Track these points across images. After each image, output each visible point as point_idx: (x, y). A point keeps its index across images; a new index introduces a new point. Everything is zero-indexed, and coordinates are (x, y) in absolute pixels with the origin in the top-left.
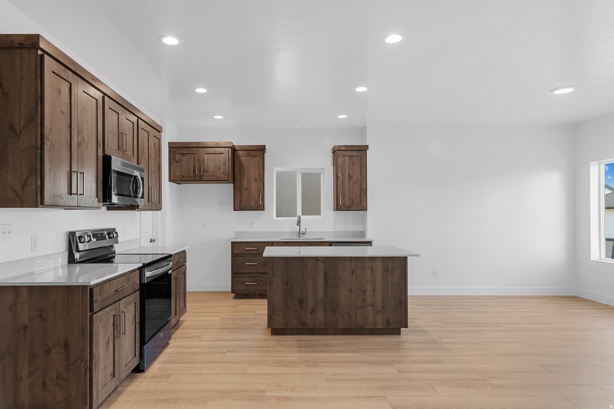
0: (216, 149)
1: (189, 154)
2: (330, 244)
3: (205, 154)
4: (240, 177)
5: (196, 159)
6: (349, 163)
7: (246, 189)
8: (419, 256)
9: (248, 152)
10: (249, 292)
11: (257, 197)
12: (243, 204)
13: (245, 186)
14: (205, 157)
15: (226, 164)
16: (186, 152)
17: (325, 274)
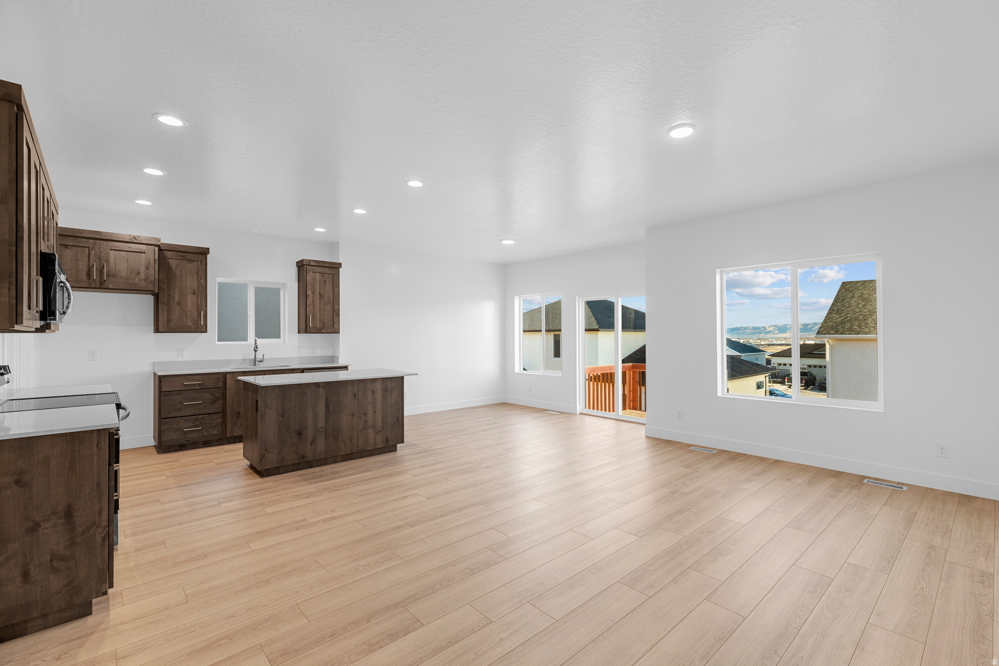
0: (132, 245)
1: (77, 246)
2: (302, 371)
3: (111, 250)
4: (168, 287)
5: (92, 256)
6: (320, 280)
7: (178, 304)
8: (417, 374)
9: (181, 254)
10: (189, 441)
11: (195, 315)
12: (172, 323)
13: (177, 300)
14: (110, 255)
15: (150, 268)
16: (71, 244)
17: (327, 401)
